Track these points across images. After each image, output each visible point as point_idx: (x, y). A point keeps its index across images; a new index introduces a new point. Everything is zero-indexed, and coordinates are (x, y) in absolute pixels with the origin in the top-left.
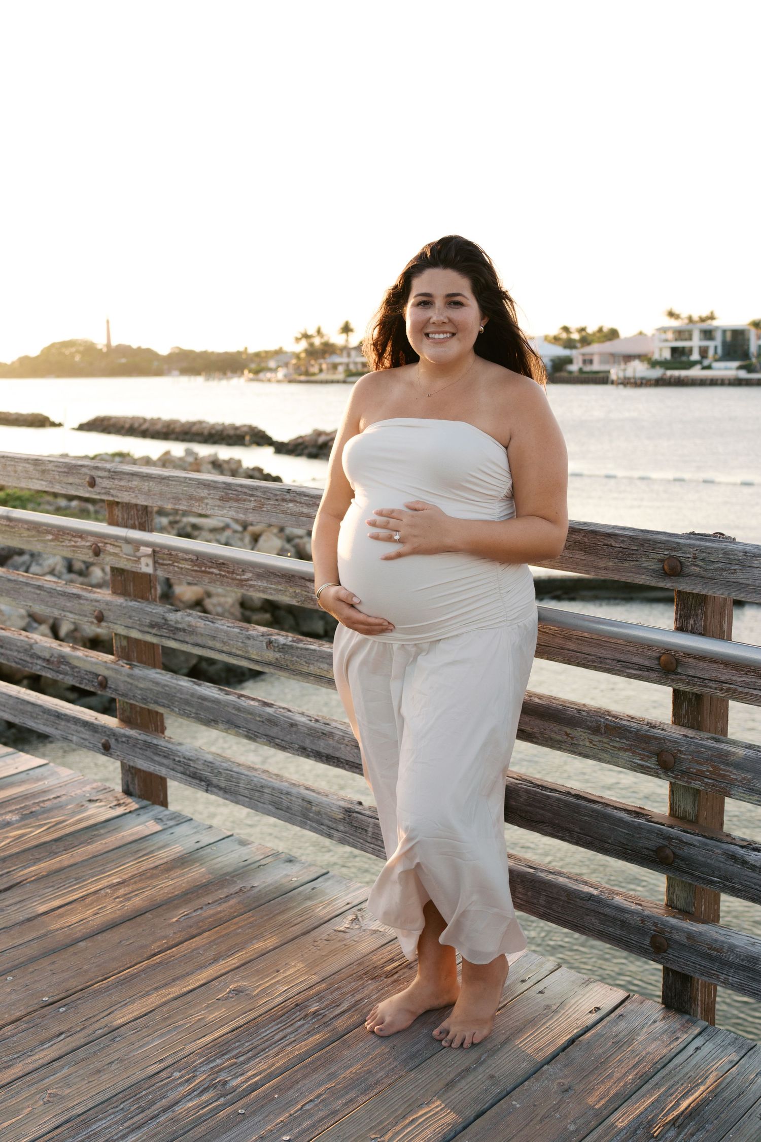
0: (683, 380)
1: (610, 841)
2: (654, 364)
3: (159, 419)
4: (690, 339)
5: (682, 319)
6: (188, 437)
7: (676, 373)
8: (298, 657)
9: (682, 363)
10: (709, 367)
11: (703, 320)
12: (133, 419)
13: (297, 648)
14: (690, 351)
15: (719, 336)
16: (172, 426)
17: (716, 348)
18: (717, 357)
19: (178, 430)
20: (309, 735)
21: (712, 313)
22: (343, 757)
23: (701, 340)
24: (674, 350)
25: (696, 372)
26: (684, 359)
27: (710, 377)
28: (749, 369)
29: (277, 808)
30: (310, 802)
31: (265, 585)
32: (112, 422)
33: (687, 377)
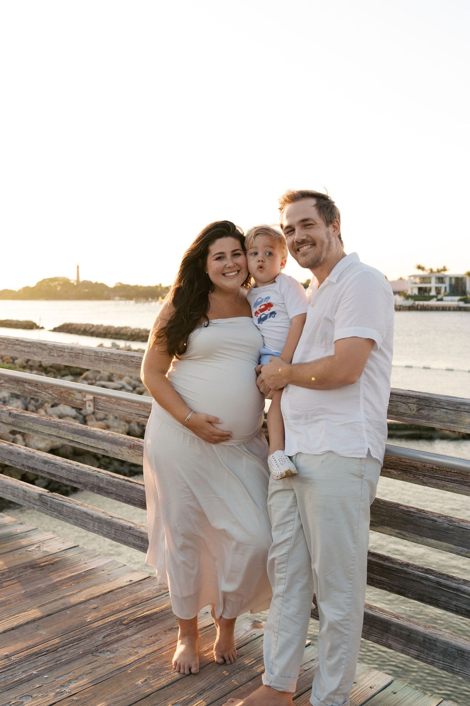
0: (426, 307)
1: (136, 500)
2: (407, 297)
3: (102, 325)
4: (430, 283)
5: (426, 271)
6: (118, 336)
7: (421, 303)
8: (21, 420)
9: (425, 297)
10: (441, 300)
11: (439, 271)
12: (86, 325)
13: (21, 416)
14: (430, 289)
15: (447, 281)
16: (109, 330)
17: (446, 288)
18: (446, 294)
19: (112, 332)
20: (25, 458)
21: (444, 267)
22: (39, 468)
23: (436, 283)
24: (420, 289)
25: (433, 303)
26: (426, 294)
27: (442, 306)
28: (466, 301)
29: (14, 496)
30: (26, 492)
31: (8, 385)
32: (73, 327)
33: (428, 305)
